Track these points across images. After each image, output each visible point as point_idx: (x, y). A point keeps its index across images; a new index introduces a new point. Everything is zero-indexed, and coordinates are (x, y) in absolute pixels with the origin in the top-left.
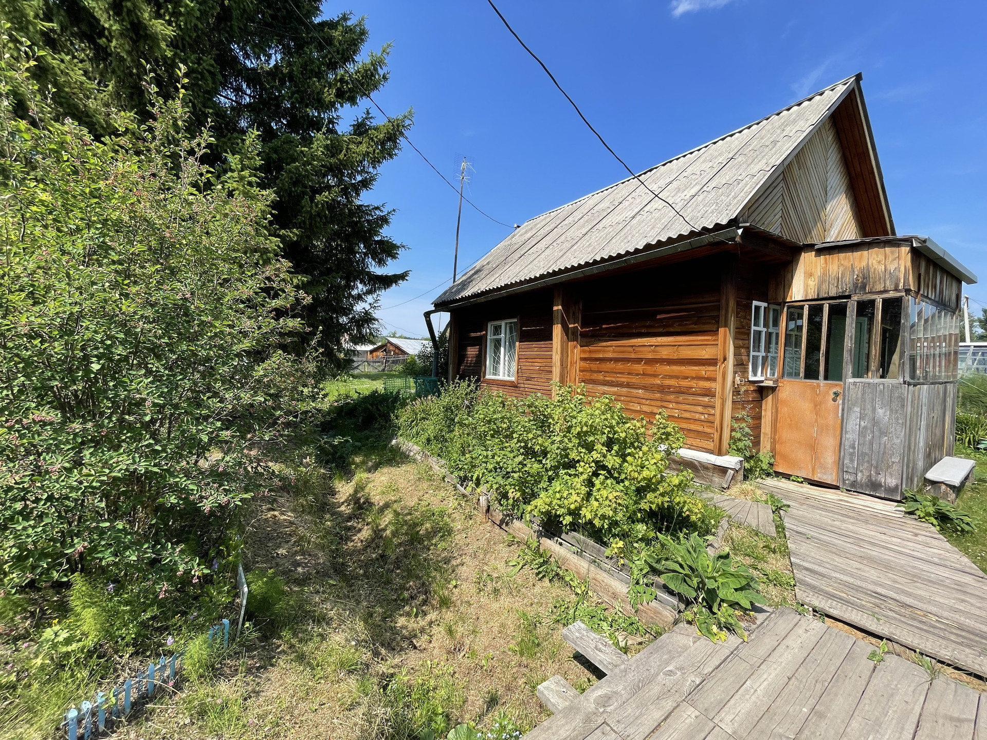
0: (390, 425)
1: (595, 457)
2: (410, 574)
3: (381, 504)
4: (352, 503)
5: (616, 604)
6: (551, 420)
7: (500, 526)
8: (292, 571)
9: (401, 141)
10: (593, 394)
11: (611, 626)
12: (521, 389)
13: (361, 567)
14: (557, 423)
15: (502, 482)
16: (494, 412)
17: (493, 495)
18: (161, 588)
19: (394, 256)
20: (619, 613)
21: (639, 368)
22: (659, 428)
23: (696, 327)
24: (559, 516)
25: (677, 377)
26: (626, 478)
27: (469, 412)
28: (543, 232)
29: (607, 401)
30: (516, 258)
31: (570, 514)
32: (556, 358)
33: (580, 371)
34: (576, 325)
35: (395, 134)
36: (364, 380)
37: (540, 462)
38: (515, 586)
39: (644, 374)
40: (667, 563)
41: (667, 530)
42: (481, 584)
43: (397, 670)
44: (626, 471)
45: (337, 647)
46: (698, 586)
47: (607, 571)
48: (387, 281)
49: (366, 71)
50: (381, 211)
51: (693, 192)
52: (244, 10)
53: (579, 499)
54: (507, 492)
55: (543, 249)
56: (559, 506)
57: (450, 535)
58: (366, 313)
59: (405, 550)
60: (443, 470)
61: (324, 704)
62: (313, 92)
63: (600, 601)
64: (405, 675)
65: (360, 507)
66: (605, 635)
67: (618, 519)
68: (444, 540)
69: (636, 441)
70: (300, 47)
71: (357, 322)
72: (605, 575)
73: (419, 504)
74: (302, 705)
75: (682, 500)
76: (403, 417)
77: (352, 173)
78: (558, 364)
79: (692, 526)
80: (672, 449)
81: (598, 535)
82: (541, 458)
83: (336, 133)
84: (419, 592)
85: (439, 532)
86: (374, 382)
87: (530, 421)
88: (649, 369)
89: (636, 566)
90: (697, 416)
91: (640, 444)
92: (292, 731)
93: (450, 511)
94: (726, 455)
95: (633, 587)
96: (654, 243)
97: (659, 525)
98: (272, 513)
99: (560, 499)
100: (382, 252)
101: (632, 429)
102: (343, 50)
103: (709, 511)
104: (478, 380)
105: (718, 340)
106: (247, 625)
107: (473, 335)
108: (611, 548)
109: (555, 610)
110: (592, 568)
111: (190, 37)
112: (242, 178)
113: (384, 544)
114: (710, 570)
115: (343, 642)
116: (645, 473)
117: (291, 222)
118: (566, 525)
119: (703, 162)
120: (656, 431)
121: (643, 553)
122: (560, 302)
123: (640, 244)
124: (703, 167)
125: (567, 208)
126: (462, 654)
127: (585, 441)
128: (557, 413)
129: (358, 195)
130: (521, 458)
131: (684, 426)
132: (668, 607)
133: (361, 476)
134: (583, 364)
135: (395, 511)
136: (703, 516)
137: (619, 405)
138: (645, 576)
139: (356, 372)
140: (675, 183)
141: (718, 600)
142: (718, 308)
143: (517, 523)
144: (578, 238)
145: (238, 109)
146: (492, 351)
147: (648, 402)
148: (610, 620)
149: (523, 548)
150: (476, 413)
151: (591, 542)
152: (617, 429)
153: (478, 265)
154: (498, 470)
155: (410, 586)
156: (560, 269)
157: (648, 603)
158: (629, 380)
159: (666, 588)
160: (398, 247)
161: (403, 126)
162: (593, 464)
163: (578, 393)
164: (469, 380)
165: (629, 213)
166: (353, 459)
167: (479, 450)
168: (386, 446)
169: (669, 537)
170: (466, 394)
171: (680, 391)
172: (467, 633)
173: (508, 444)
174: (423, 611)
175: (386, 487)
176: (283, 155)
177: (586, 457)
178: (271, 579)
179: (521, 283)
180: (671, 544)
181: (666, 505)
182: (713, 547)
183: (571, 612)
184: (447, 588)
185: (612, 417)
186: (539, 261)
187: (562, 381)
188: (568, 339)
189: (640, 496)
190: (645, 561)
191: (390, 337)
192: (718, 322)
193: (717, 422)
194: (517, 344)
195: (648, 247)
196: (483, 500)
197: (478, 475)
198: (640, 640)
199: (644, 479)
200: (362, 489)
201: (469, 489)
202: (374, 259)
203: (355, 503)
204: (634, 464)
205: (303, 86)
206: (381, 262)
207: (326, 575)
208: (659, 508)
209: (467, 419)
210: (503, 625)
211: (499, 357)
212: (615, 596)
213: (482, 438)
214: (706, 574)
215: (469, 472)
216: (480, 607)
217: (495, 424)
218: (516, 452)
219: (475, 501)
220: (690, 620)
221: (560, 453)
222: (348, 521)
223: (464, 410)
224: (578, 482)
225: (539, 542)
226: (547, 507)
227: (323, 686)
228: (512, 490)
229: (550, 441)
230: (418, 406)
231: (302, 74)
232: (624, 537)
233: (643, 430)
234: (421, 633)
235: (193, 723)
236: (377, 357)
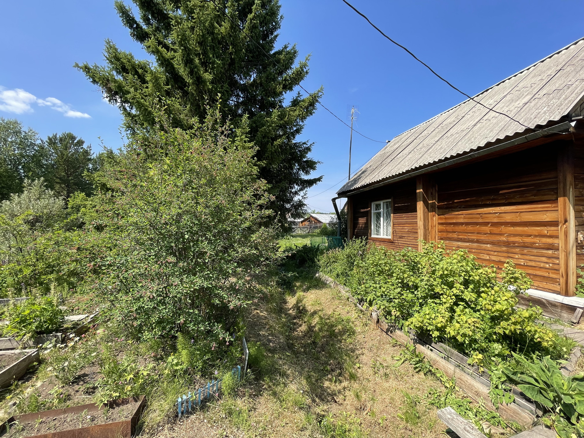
0: (315, 265)
1: (455, 292)
2: (330, 355)
3: (312, 311)
4: (296, 309)
5: (479, 400)
6: (419, 266)
7: (387, 333)
8: (267, 344)
9: (317, 105)
10: (450, 248)
11: (476, 416)
12: (396, 244)
13: (302, 347)
14: (424, 267)
15: (387, 305)
16: (379, 259)
17: (381, 312)
18: (213, 345)
19: (314, 169)
20: (481, 407)
21: (487, 229)
22: (507, 274)
23: (535, 198)
24: (429, 331)
25: (521, 235)
26: (481, 309)
27: (362, 259)
28: (406, 143)
29: (462, 253)
30: (389, 161)
31: (438, 330)
32: (420, 223)
33: (439, 232)
34: (434, 201)
35: (313, 102)
36: (298, 238)
37: (413, 293)
38: (400, 374)
39: (491, 234)
40: (523, 376)
41: (521, 351)
42: (376, 369)
43: (326, 413)
44: (481, 304)
45: (293, 392)
46: (555, 399)
47: (471, 375)
48: (311, 183)
49: (297, 72)
50: (307, 144)
51: (526, 100)
52: (240, 58)
53: (444, 321)
54: (391, 311)
55: (407, 154)
56: (429, 324)
57: (354, 334)
58: (300, 201)
59: (327, 341)
60: (347, 294)
61: (288, 424)
62: (271, 89)
63: (465, 395)
64: (331, 418)
65: (300, 312)
66: (471, 421)
67: (477, 338)
68: (350, 337)
69: (489, 283)
70: (265, 68)
71: (295, 207)
72: (469, 377)
73: (334, 313)
74: (276, 421)
75: (533, 329)
76: (322, 260)
77: (291, 127)
78: (422, 227)
79: (543, 350)
80: (521, 290)
81: (461, 347)
82: (413, 290)
83: (283, 107)
84: (336, 368)
85: (347, 332)
86: (304, 240)
87: (404, 265)
88: (495, 230)
89: (495, 374)
90: (542, 265)
91: (491, 285)
92: (272, 435)
93: (353, 320)
94: (573, 296)
95: (493, 390)
96: (493, 141)
97: (513, 345)
98: (256, 311)
99: (429, 319)
100: (307, 167)
101: (484, 274)
102: (286, 64)
103: (560, 340)
104: (367, 239)
105: (557, 207)
106: (249, 371)
107: (362, 210)
108: (472, 358)
109: (430, 396)
110: (458, 370)
111: (218, 77)
112: (241, 139)
113: (314, 335)
114: (565, 387)
115: (296, 390)
116: (498, 306)
117: (262, 157)
118: (435, 338)
119: (533, 77)
120: (505, 275)
121: (500, 366)
122: (421, 186)
123: (481, 143)
124: (533, 81)
125: (422, 125)
126: (366, 412)
127: (446, 281)
128: (424, 261)
129: (294, 138)
130: (399, 290)
131: (530, 272)
132: (527, 411)
133: (300, 294)
134: (441, 227)
135: (320, 316)
136: (554, 343)
137: (472, 256)
138: (503, 383)
139: (294, 234)
140: (508, 96)
141: (576, 414)
142: (556, 183)
143: (398, 332)
144: (432, 144)
145: (237, 106)
146: (375, 220)
147: (496, 253)
148: (475, 411)
149: (404, 349)
150: (368, 260)
151: (456, 352)
152: (471, 273)
153: (364, 168)
154: (384, 297)
155: (331, 363)
156: (420, 166)
157: (507, 404)
158: (478, 238)
159: (522, 395)
160: (316, 163)
161: (318, 97)
162: (454, 297)
163: (438, 248)
164: (362, 239)
165: (471, 122)
166: (295, 284)
167: (371, 283)
168: (313, 277)
169: (523, 357)
170: (360, 247)
171: (524, 246)
172: (368, 399)
173: (390, 280)
174: (339, 380)
175: (314, 301)
176: (258, 124)
177: (448, 292)
178: (259, 347)
179: (393, 177)
180: (525, 362)
181: (518, 332)
182: (567, 369)
183: (443, 399)
184: (354, 368)
185: (467, 265)
186: (404, 162)
187: (425, 238)
188: (428, 210)
189: (495, 323)
190: (503, 372)
191: (312, 213)
192: (557, 193)
193: (562, 270)
194: (392, 215)
195: (489, 144)
196: (374, 315)
197: (370, 299)
198: (502, 431)
199: (497, 310)
200: (301, 301)
201: (365, 307)
202: (303, 172)
203: (297, 309)
204: (488, 299)
205: (267, 87)
206: (307, 173)
207: (284, 349)
208: (512, 333)
209: (362, 263)
210: (392, 399)
211: (380, 224)
212: (478, 394)
213: (372, 275)
214: (561, 391)
215: (364, 296)
216: (376, 383)
217: (380, 267)
218: (395, 286)
219: (369, 315)
220: (549, 425)
221: (428, 288)
222: (294, 319)
223: (359, 258)
224: (442, 308)
225: (415, 346)
226: (420, 324)
227: (287, 413)
228: (394, 310)
229: (419, 279)
230: (330, 254)
231: (266, 81)
232: (483, 351)
233: (493, 275)
234: (339, 393)
235: (227, 418)
236: (305, 225)
